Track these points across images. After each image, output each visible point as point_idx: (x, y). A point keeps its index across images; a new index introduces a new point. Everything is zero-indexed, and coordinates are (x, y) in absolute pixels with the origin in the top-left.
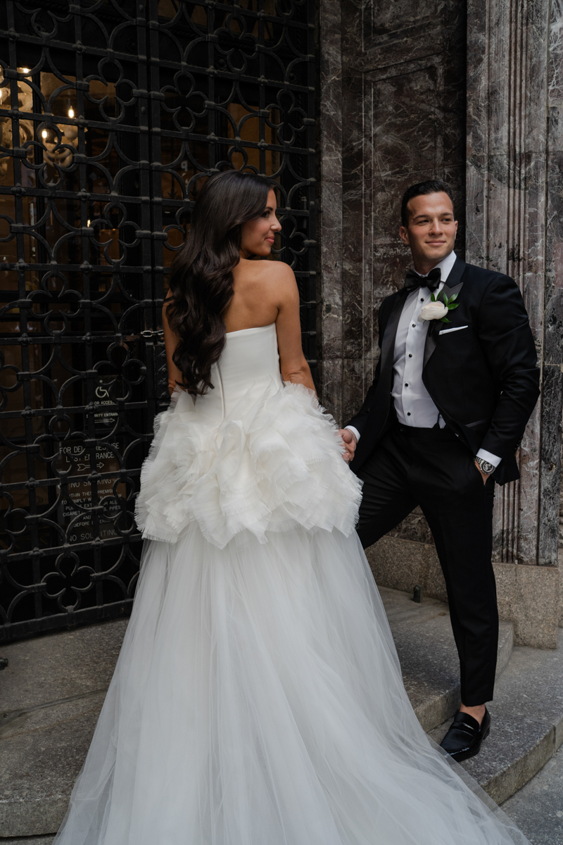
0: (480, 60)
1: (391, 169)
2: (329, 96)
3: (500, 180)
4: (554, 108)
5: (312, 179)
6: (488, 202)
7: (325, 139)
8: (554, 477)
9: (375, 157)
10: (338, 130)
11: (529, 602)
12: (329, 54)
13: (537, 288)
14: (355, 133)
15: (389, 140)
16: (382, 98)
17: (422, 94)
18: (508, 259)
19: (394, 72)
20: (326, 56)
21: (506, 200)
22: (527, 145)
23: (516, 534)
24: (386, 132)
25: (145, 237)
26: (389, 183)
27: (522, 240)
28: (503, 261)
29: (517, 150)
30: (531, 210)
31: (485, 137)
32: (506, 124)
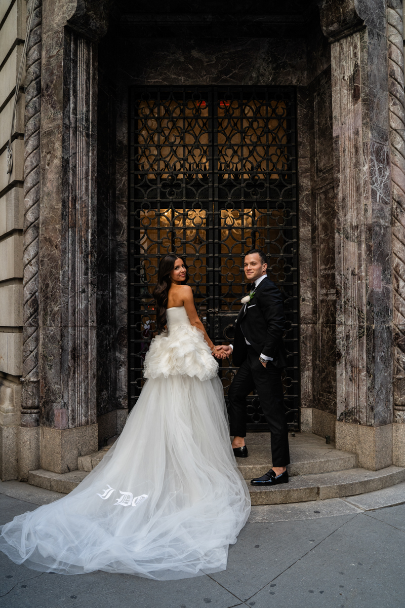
0: (338, 185)
1: (325, 233)
2: (303, 201)
3: (347, 238)
4: (366, 204)
5: (295, 240)
6: (343, 249)
7: (301, 221)
8: (372, 381)
9: (320, 228)
10: (308, 216)
11: (363, 445)
12: (303, 182)
13: (362, 288)
14: (315, 217)
15: (323, 220)
16: (322, 201)
18: (352, 275)
19: (324, 189)
20: (302, 184)
21: (350, 248)
22: (357, 222)
23: (358, 410)
24: (323, 216)
25: (210, 271)
26: (324, 240)
27: (356, 266)
28: (350, 276)
29: (353, 224)
30: (359, 252)
31: (341, 219)
32: (349, 213)
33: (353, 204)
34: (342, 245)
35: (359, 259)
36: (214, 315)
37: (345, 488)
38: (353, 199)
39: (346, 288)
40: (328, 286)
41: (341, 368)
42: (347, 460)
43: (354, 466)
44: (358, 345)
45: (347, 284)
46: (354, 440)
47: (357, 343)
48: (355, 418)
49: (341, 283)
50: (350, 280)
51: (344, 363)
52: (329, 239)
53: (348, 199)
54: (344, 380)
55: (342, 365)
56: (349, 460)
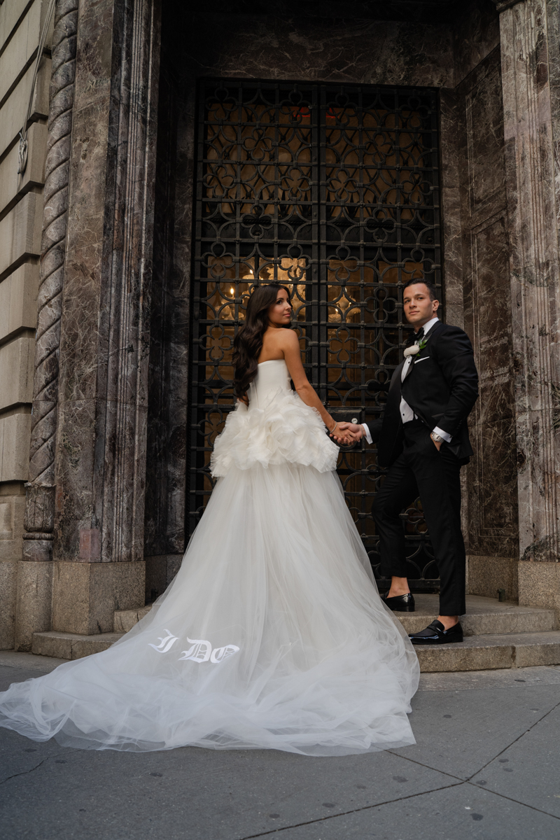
0: (515, 208)
1: (486, 289)
2: (451, 249)
3: (531, 283)
6: (525, 298)
7: (448, 277)
9: (478, 284)
10: (459, 270)
12: (450, 222)
14: (469, 270)
15: (484, 271)
16: (481, 244)
17: (499, 236)
18: (540, 335)
19: (485, 226)
20: (448, 224)
21: (536, 295)
22: (546, 257)
23: (555, 539)
24: (483, 266)
25: (314, 345)
26: (485, 299)
27: (547, 321)
28: (536, 337)
29: (541, 261)
30: (551, 299)
31: (520, 256)
32: (533, 246)
33: (539, 232)
34: (522, 293)
35: (552, 309)
37: (553, 650)
38: (539, 224)
39: (530, 355)
40: (494, 365)
41: (525, 477)
42: (543, 617)
43: (553, 627)
44: (552, 439)
45: (532, 350)
46: (550, 586)
47: (552, 436)
48: (551, 552)
49: (522, 349)
50: (537, 343)
51: (529, 469)
52: (495, 295)
53: (532, 225)
54: (531, 496)
55: (528, 472)
56: (546, 618)
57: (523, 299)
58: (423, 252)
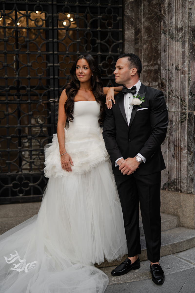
1: (147, 35)
2: (128, 8)
3: (172, 39)
4: (190, 9)
5: (121, 41)
7: (126, 25)
8: (192, 157)
9: (143, 31)
10: (132, 21)
11: (184, 208)
13: (185, 81)
14: (138, 21)
15: (146, 24)
16: (145, 7)
17: (155, 5)
18: (176, 70)
21: (175, 47)
22: (181, 24)
23: (179, 180)
24: (146, 21)
25: (51, 66)
26: (147, 41)
27: (180, 62)
28: (174, 71)
29: (178, 26)
30: (183, 50)
31: (167, 22)
32: (174, 17)
33: (178, 9)
34: (167, 44)
35: (183, 56)
36: (54, 104)
37: (176, 246)
38: (178, 4)
39: (170, 81)
40: (150, 80)
41: (165, 147)
42: (172, 221)
43: (176, 226)
44: (180, 128)
45: (171, 78)
46: (176, 204)
47: (180, 126)
48: (177, 187)
49: (166, 76)
50: (174, 74)
51: (167, 143)
52: (152, 40)
53: (174, 4)
54: (167, 157)
55: (166, 144)
56: (173, 222)
57: (167, 48)
58: (113, 10)
